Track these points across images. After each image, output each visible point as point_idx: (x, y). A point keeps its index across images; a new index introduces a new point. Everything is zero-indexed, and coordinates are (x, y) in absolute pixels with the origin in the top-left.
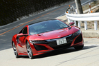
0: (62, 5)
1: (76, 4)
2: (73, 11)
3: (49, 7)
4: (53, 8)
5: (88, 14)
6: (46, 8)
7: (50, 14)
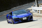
0: (30, 3)
1: (36, 3)
2: (35, 6)
3: (25, 4)
4: (26, 4)
5: (41, 7)
6: (24, 4)
7: (25, 7)
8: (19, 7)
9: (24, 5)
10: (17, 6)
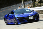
8: (6, 8)
9: (11, 6)
10: (5, 7)
